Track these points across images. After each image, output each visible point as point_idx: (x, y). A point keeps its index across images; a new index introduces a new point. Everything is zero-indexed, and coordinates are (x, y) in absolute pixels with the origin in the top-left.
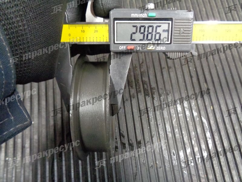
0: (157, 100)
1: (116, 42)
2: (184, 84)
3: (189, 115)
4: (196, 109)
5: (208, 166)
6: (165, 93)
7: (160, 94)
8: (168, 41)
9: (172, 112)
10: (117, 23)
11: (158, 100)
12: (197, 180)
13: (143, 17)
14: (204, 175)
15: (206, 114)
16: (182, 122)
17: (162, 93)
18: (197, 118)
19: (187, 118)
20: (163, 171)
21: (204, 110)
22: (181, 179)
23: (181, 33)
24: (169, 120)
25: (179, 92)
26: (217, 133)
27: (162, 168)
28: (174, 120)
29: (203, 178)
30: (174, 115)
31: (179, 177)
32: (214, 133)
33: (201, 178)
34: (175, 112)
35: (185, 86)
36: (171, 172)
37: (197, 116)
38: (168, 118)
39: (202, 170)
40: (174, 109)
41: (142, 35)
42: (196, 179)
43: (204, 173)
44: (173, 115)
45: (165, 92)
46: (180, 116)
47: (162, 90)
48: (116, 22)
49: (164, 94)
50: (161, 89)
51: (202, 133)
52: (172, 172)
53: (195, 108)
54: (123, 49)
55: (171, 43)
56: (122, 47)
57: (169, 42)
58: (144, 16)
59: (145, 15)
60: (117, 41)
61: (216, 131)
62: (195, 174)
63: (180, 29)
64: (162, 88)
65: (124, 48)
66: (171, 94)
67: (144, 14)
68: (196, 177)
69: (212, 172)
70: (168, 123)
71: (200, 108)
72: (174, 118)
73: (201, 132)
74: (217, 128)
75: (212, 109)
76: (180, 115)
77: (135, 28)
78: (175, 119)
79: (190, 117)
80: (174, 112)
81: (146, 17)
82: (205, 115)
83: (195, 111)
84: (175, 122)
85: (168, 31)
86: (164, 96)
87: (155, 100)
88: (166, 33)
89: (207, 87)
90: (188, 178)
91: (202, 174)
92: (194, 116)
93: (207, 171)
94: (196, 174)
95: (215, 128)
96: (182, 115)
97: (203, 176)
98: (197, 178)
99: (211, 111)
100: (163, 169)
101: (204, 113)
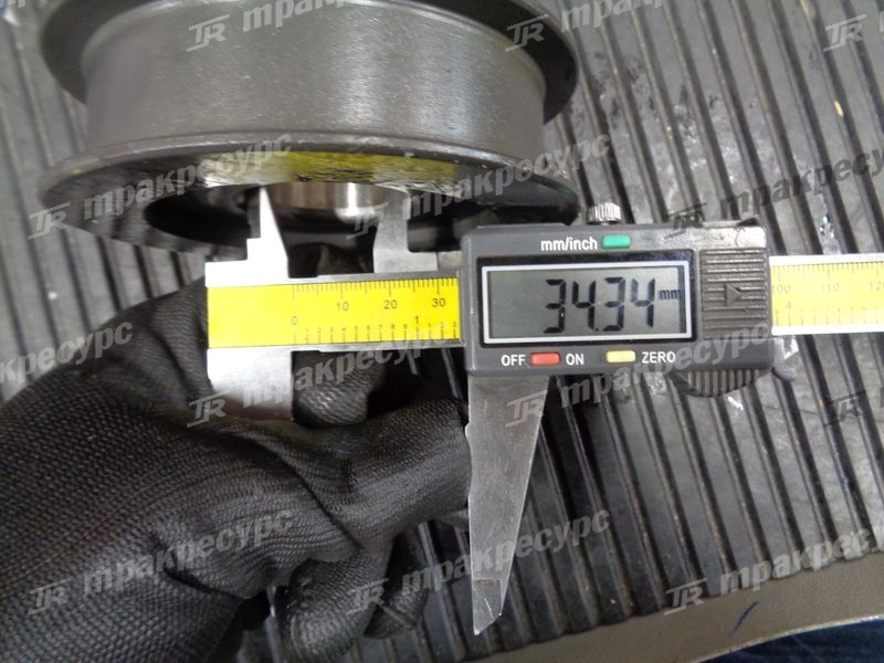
0: (586, 113)
1: (487, 340)
2: (703, 15)
3: (738, 154)
4: (767, 125)
5: (829, 362)
6: (620, 72)
7: (597, 82)
8: (683, 330)
9: (656, 159)
10: (489, 273)
11: (588, 110)
12: (788, 425)
13: (586, 249)
14: (817, 402)
15: (813, 142)
16: (707, 194)
17: (607, 77)
18: (772, 167)
19: (729, 171)
20: (639, 410)
21: (804, 125)
22: (717, 430)
23: (729, 301)
24: (647, 192)
25: (681, 58)
26: (868, 219)
27: (636, 398)
28: (668, 191)
29: (813, 413)
30: (670, 169)
31: (708, 422)
32: (852, 223)
33: (803, 416)
34: (671, 155)
35: (708, 29)
36: (675, 409)
37: (772, 159)
38: (642, 188)
39: (807, 381)
40: (667, 141)
41: (585, 311)
42: (782, 422)
43: (814, 394)
44: (664, 168)
45: (616, 71)
46: (696, 168)
47: (604, 62)
48: (485, 270)
49: (614, 77)
50: (598, 55)
51: (799, 228)
52: (679, 408)
53: (763, 122)
54: (516, 363)
55: (694, 338)
56: (513, 356)
57: (688, 334)
58: (586, 245)
59: (590, 245)
60: (491, 336)
61: (862, 210)
62: (777, 405)
63: (725, 288)
64: (601, 50)
65: (520, 360)
66: (646, 72)
67: (585, 241)
68: (781, 413)
69: (848, 385)
70: (642, 207)
71: (785, 119)
72: (670, 184)
73: (793, 225)
74: (866, 198)
75: (840, 112)
76: (694, 165)
77: (557, 288)
78: (676, 185)
79: (740, 169)
80: (665, 155)
81: (596, 247)
82: (810, 145)
83: (763, 136)
84: (674, 199)
85: (680, 294)
86: (616, 89)
87: (575, 114)
88: (671, 300)
89: (813, 14)
90: (746, 423)
91: (805, 397)
92: (761, 158)
93: (829, 385)
94: (782, 404)
95: (858, 197)
96: (704, 161)
97: (812, 407)
98: (786, 418)
99: (835, 124)
100: (638, 405)
101: (804, 138)
